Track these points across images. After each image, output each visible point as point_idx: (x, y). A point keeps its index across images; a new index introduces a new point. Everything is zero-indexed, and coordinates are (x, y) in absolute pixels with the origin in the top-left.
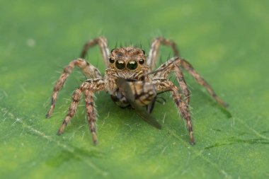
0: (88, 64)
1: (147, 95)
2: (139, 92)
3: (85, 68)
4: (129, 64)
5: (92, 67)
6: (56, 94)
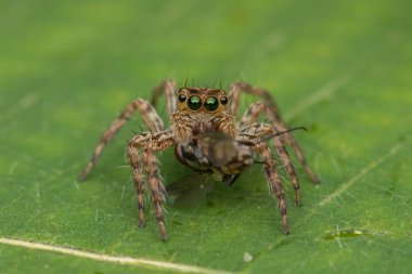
0: (148, 110)
3: (144, 113)
5: (152, 116)
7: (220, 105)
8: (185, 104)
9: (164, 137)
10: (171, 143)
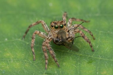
0: (40, 32)
1: (71, 38)
2: (67, 37)
3: (39, 34)
4: (60, 26)
5: (42, 33)
6: (33, 49)
7: (64, 26)
8: (54, 27)
9: (50, 38)
10: (52, 39)
